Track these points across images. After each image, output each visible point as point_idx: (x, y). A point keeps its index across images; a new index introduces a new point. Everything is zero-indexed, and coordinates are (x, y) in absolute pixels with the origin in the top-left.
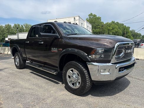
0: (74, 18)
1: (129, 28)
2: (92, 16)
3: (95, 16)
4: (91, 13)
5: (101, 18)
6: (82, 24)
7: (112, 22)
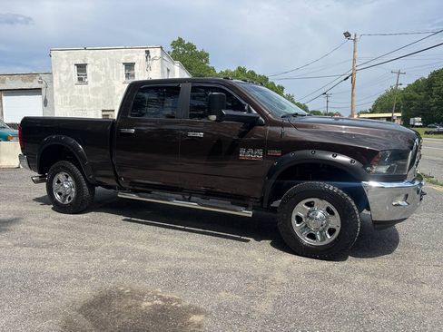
0: (148, 52)
1: (283, 88)
2: (183, 46)
3: (190, 47)
4: (180, 39)
5: (207, 55)
6: (168, 70)
7: (239, 68)
